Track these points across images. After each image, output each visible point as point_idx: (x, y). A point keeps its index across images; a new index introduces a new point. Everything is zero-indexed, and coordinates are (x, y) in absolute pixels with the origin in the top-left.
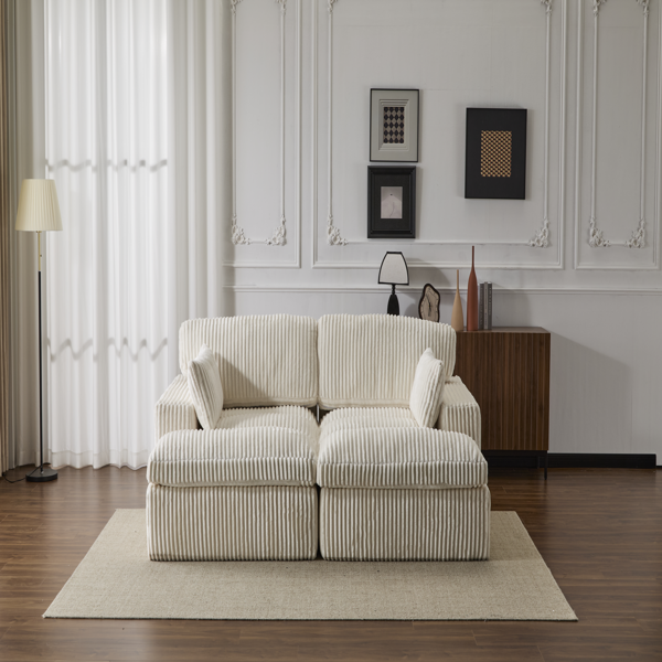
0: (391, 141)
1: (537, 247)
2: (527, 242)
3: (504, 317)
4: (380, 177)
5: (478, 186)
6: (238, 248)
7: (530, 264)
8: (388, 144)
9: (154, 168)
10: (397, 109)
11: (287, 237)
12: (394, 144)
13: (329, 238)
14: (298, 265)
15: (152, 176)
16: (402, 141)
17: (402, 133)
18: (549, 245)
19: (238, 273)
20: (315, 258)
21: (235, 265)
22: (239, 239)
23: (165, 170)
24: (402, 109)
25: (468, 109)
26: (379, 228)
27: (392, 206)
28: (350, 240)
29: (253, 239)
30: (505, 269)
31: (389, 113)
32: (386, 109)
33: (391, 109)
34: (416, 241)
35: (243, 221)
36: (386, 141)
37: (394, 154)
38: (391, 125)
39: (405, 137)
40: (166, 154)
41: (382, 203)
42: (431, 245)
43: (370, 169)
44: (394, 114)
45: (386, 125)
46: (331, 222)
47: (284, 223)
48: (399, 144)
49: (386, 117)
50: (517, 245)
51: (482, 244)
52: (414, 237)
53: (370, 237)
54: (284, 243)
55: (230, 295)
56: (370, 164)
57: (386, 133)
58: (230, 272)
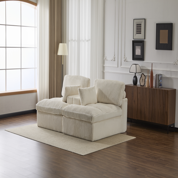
0: (138, 33)
1: (175, 64)
2: (172, 63)
3: (166, 85)
4: (136, 43)
5: (159, 46)
6: (105, 61)
7: (173, 70)
8: (138, 34)
9: (87, 41)
10: (140, 24)
12: (139, 34)
13: (124, 59)
14: (117, 66)
15: (87, 43)
16: (141, 33)
17: (141, 31)
19: (105, 67)
20: (121, 65)
21: (104, 66)
22: (105, 59)
23: (90, 42)
24: (141, 24)
25: (157, 24)
26: (135, 58)
27: (138, 52)
28: (129, 61)
29: (108, 59)
30: (166, 71)
31: (138, 26)
32: (137, 25)
33: (138, 24)
34: (144, 61)
35: (106, 55)
36: (137, 33)
37: (139, 37)
40: (90, 38)
41: (136, 50)
42: (148, 62)
43: (133, 41)
44: (139, 26)
45: (137, 29)
46: (125, 56)
47: (115, 55)
48: (140, 34)
49: (137, 27)
50: (170, 64)
51: (161, 63)
52: (144, 60)
53: (133, 60)
54: (115, 60)
55: (103, 73)
56: (133, 40)
57: (137, 31)
58: (104, 67)
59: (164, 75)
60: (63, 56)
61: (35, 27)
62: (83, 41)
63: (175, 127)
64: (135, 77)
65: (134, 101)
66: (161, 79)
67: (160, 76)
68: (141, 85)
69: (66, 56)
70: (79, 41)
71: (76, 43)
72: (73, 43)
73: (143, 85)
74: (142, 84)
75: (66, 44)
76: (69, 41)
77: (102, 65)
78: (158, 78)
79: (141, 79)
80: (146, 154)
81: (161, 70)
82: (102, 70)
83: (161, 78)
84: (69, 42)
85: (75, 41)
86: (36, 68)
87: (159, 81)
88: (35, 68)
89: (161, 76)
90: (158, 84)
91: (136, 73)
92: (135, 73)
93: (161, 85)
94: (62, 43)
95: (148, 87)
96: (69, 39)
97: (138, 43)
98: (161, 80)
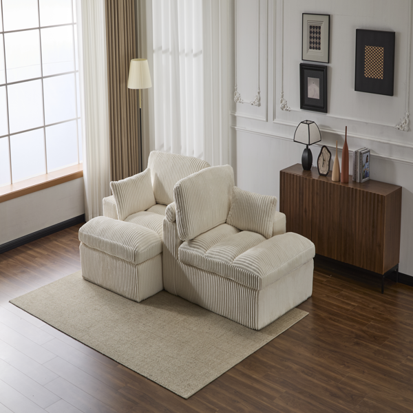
0: (314, 48)
1: (400, 130)
2: (394, 125)
4: (307, 70)
5: (363, 84)
6: (238, 104)
7: (396, 141)
8: (312, 50)
9: (196, 55)
10: (317, 27)
11: (261, 102)
12: (315, 50)
13: (280, 105)
14: (265, 120)
15: (194, 60)
16: (319, 49)
17: (320, 43)
18: (409, 130)
19: (238, 119)
20: (274, 117)
21: (236, 115)
22: (238, 99)
23: (201, 56)
24: (320, 27)
25: (357, 30)
26: (306, 104)
27: (314, 91)
28: (292, 109)
29: (244, 101)
30: (380, 142)
31: (312, 30)
32: (311, 27)
33: (314, 27)
34: (328, 115)
35: (240, 89)
36: (311, 48)
37: (317, 56)
38: (314, 38)
39: (322, 46)
40: (201, 48)
41: (309, 88)
42: (336, 118)
43: (301, 65)
44: (315, 30)
45: (311, 37)
46: (282, 97)
47: (259, 93)
48: (318, 51)
49: (311, 32)
50: (388, 126)
51: (366, 123)
52: (326, 112)
53: (301, 108)
54: (259, 105)
55: (234, 132)
56: (302, 62)
57: (311, 43)
58: (234, 118)
59: (373, 151)
60: (142, 90)
61: (73, 24)
62: (187, 55)
63: (399, 271)
64: (308, 151)
65: (306, 211)
66: (367, 161)
67: (365, 156)
68: (321, 172)
69: (147, 90)
70: (176, 53)
71: (170, 57)
72: (163, 56)
73: (325, 173)
74: (324, 171)
75: (146, 61)
76: (153, 51)
77: (230, 113)
78: (361, 160)
79: (321, 158)
80: (333, 382)
81: (368, 138)
82: (230, 124)
83: (367, 159)
84: (154, 55)
85: (166, 51)
86: (79, 118)
87: (363, 166)
88: (77, 119)
89: (368, 154)
90: (360, 174)
91: (309, 145)
92: (307, 145)
93: (366, 175)
94: (137, 57)
95: (338, 180)
96: (154, 48)
97: (314, 72)
98: (367, 163)
